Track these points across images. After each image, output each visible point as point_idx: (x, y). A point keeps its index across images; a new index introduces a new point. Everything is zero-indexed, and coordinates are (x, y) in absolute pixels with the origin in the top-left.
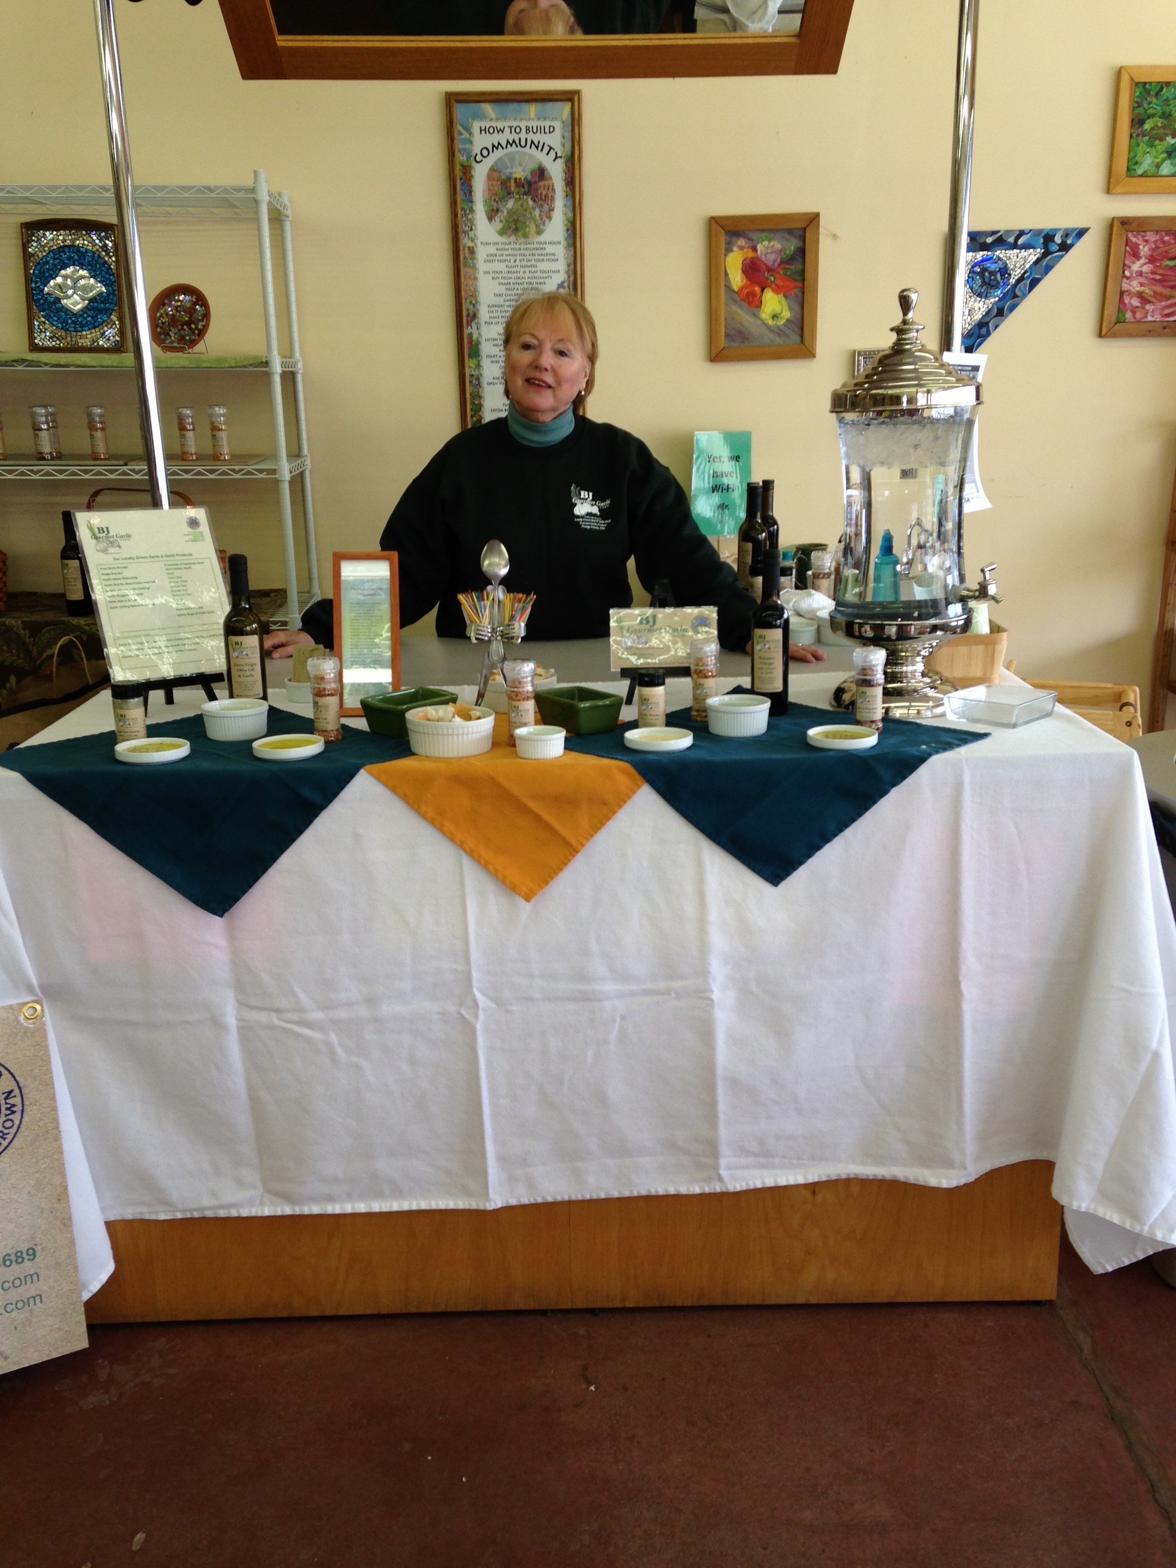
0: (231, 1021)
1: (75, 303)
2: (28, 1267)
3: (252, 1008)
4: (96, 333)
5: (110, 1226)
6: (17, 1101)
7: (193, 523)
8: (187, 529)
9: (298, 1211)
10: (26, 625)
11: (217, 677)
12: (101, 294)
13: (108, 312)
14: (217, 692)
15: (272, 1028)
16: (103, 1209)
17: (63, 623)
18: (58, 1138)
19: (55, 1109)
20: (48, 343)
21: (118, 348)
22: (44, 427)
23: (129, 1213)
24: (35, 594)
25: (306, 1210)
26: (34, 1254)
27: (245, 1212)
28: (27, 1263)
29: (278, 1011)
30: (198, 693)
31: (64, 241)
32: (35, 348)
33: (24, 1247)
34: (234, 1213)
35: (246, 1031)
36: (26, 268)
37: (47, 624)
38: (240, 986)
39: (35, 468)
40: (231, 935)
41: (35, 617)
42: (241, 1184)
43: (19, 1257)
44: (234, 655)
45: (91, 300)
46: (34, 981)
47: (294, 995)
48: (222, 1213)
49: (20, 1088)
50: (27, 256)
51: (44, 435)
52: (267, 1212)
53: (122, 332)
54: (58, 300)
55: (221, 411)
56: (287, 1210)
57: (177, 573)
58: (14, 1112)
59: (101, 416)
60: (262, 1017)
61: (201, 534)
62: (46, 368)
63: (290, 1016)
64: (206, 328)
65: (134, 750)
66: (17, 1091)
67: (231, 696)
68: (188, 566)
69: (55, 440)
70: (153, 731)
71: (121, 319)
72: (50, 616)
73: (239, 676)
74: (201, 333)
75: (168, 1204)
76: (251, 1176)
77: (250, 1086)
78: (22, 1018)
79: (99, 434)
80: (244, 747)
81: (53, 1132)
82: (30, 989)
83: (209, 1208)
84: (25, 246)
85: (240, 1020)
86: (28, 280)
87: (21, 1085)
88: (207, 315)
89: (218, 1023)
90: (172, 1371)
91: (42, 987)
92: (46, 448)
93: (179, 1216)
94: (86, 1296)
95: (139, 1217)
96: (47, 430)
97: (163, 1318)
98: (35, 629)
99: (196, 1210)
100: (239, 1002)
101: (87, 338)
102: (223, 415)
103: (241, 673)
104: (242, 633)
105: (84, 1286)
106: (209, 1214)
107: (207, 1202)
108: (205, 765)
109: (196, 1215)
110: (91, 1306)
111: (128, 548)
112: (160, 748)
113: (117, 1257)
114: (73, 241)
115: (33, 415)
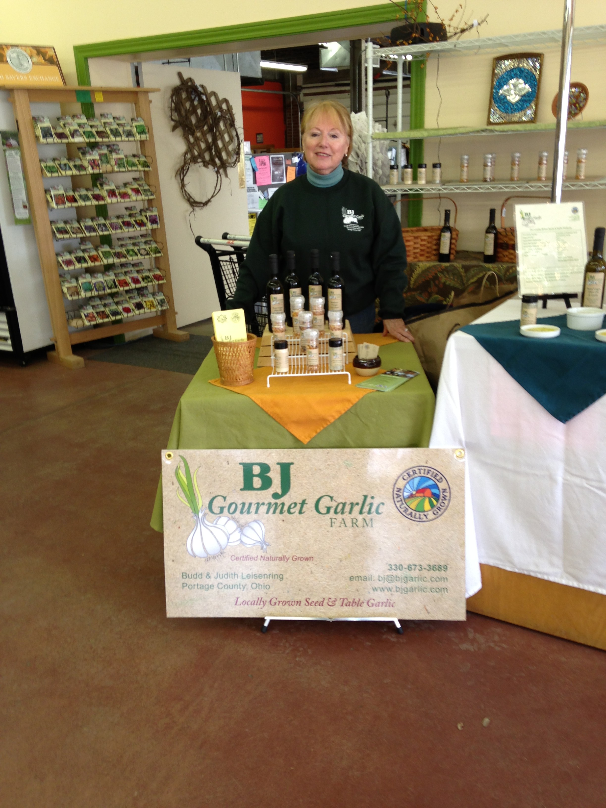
0: (560, 479)
1: (513, 98)
2: (443, 573)
3: (572, 474)
4: (522, 113)
5: (482, 566)
6: (447, 494)
7: (575, 210)
8: (571, 214)
9: (581, 586)
10: (463, 267)
11: (575, 296)
12: (528, 93)
13: (530, 102)
14: (572, 304)
15: (582, 487)
16: (479, 557)
17: (482, 266)
18: (463, 517)
19: (464, 503)
20: (497, 121)
21: (533, 121)
22: (489, 164)
23: (492, 562)
24: (467, 252)
25: (586, 587)
26: (446, 569)
27: (552, 579)
28: (443, 572)
29: (587, 479)
30: (561, 303)
31: (514, 66)
32: (489, 123)
33: (442, 564)
34: (546, 578)
35: (567, 486)
36: (492, 81)
37: (474, 266)
38: (567, 462)
39: (482, 186)
40: (567, 434)
41: (468, 263)
42: (552, 564)
43: (439, 568)
44: (588, 283)
45: (522, 96)
46: (463, 439)
47: (598, 472)
48: (540, 576)
49: (450, 488)
50: (494, 74)
51: (489, 169)
52: (564, 582)
53: (536, 113)
54: (505, 97)
55: (584, 151)
56: (575, 584)
57: (562, 238)
58: (445, 499)
59: (519, 157)
60: (577, 481)
61: (579, 217)
62: (497, 133)
63: (594, 483)
64: (584, 106)
65: (530, 330)
66: (448, 490)
67: (582, 305)
68: (568, 234)
69: (493, 172)
70: (540, 321)
71: (536, 106)
72: (474, 263)
73: (589, 295)
74: (581, 109)
75: (511, 563)
76: (558, 562)
77: (565, 516)
78: (455, 456)
79: (516, 168)
80: (591, 334)
81: (461, 513)
82: (460, 443)
83: (534, 572)
84: (494, 70)
85: (565, 479)
86: (492, 87)
87: (451, 487)
88: (586, 99)
89: (552, 479)
90: (505, 646)
91: (466, 443)
92: (488, 176)
93: (517, 571)
94: (467, 596)
95: (496, 565)
96: (490, 166)
97: (501, 618)
98: (467, 269)
99: (526, 570)
100: (566, 471)
101: (516, 116)
102: (585, 154)
103: (590, 294)
104: (595, 271)
105: (466, 591)
106: (533, 574)
107: (532, 568)
108: (568, 341)
109: (526, 573)
110: (469, 601)
111: (538, 224)
112: (543, 330)
113: (483, 582)
114: (518, 65)
115: (485, 159)
